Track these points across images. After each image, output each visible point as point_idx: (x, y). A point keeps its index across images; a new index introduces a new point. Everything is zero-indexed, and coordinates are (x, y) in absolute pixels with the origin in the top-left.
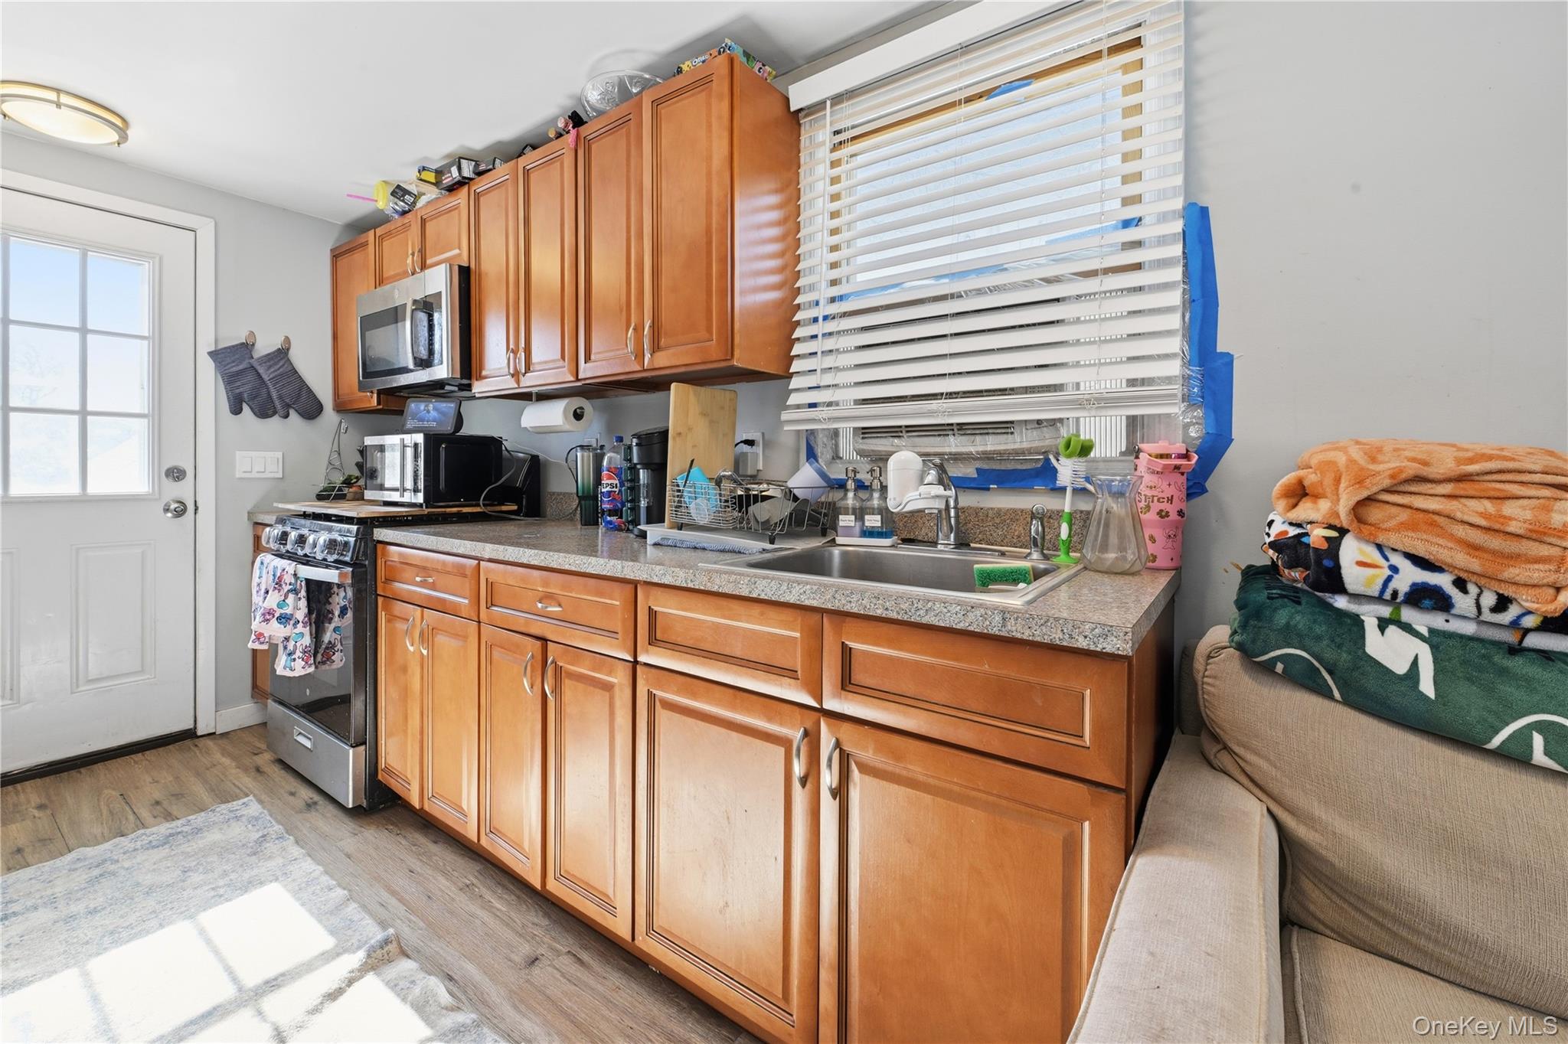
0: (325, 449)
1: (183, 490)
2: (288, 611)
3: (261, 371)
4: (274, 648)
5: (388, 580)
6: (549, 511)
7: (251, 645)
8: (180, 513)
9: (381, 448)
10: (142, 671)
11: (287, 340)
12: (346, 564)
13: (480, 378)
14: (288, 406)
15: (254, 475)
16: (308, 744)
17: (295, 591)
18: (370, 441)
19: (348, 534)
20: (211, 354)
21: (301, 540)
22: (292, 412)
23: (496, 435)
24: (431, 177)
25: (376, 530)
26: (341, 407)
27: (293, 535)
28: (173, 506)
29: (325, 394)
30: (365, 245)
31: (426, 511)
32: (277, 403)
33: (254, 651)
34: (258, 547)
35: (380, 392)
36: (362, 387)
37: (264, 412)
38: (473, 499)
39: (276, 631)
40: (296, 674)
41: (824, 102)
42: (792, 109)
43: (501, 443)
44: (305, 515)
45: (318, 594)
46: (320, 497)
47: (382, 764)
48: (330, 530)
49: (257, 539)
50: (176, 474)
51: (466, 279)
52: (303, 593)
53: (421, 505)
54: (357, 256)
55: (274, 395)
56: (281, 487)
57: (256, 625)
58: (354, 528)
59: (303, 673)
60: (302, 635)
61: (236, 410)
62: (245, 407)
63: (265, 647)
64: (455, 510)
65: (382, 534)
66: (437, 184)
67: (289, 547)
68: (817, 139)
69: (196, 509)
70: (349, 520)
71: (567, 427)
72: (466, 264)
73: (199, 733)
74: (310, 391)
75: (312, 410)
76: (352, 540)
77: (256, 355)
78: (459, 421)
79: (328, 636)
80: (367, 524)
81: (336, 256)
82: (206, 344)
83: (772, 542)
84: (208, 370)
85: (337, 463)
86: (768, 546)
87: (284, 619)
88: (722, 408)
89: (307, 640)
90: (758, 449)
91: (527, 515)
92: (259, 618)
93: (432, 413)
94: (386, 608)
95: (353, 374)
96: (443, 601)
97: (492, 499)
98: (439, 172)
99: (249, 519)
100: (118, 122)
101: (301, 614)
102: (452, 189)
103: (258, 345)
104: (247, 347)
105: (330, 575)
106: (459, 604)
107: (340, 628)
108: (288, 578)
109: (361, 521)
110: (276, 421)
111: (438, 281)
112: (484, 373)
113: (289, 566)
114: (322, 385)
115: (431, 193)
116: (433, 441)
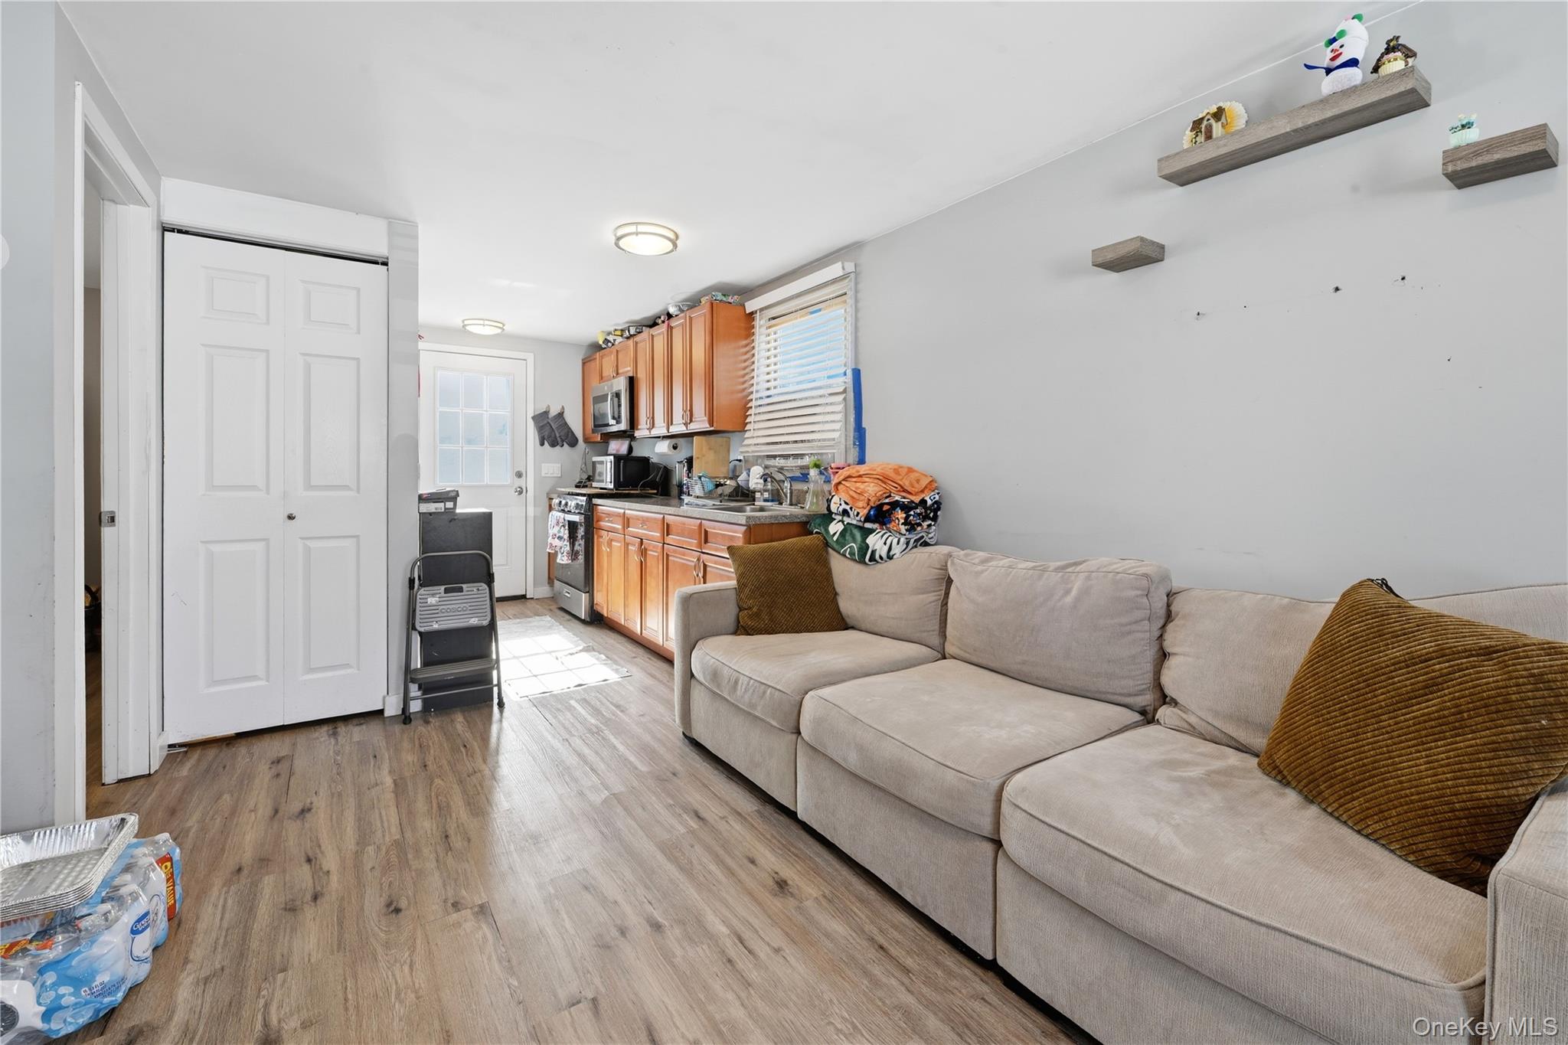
0: (579, 463)
1: (521, 482)
2: (561, 535)
3: (552, 425)
4: (556, 552)
5: (598, 521)
6: (672, 494)
7: (548, 550)
8: (521, 493)
9: (602, 463)
10: (506, 565)
11: (563, 407)
12: (582, 514)
13: (638, 429)
14: (563, 441)
15: (549, 475)
16: (568, 595)
17: (564, 526)
18: (595, 459)
19: (583, 500)
20: (533, 418)
21: (566, 504)
22: (565, 443)
23: (647, 456)
24: (619, 333)
25: (593, 499)
26: (586, 440)
27: (563, 502)
28: (519, 489)
29: (579, 434)
30: (595, 359)
31: (615, 491)
32: (559, 439)
33: (549, 553)
34: (551, 508)
35: (601, 434)
36: (593, 431)
37: (553, 445)
38: (635, 487)
39: (557, 542)
40: (563, 563)
41: (756, 311)
42: (747, 312)
43: (649, 460)
44: (569, 494)
45: (572, 527)
46: (577, 487)
47: (595, 602)
48: (576, 499)
49: (550, 506)
50: (519, 475)
51: (632, 382)
52: (567, 527)
53: (612, 490)
54: (592, 363)
55: (558, 435)
56: (560, 480)
57: (550, 540)
58: (585, 498)
59: (566, 562)
60: (566, 545)
61: (542, 444)
62: (546, 442)
63: (553, 552)
64: (627, 492)
65: (596, 501)
66: (622, 336)
67: (562, 508)
68: (760, 322)
69: (527, 491)
70: (584, 495)
71: (670, 453)
72: (631, 375)
73: (528, 597)
74: (572, 432)
75: (573, 442)
76: (584, 504)
77: (550, 417)
78: (630, 449)
79: (577, 548)
80: (590, 497)
81: (585, 363)
82: (531, 414)
83: (721, 502)
84: (531, 424)
85: (584, 469)
86: (719, 503)
87: (560, 538)
88: (722, 445)
89: (568, 548)
90: (743, 463)
91: (661, 495)
92: (550, 538)
93: (619, 447)
94: (597, 533)
95: (590, 424)
96: (614, 528)
97: (644, 486)
98: (622, 330)
99: (547, 497)
100: (501, 325)
101: (566, 536)
102: (628, 338)
103: (551, 412)
104: (546, 413)
105: (576, 518)
106: (618, 529)
107: (580, 545)
108: (562, 520)
109: (589, 495)
110: (558, 447)
111: (621, 384)
112: (639, 427)
113: (561, 515)
114: (578, 431)
115: (619, 340)
116: (618, 459)
